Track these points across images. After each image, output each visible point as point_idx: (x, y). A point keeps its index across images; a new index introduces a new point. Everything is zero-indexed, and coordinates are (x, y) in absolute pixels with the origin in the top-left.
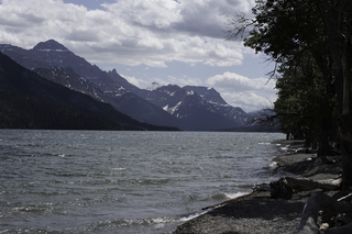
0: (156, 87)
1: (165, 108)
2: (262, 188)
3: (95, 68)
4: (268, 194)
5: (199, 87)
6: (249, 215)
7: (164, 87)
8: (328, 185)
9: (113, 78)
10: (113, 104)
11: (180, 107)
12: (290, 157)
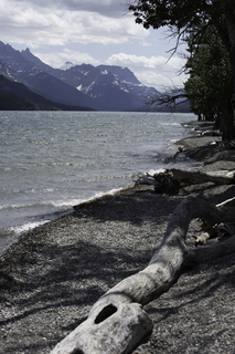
0: (69, 67)
1: (79, 88)
2: (145, 181)
3: (8, 47)
4: (152, 188)
5: (113, 67)
6: (119, 217)
7: (77, 67)
8: (221, 178)
9: (26, 58)
10: (26, 83)
11: (94, 87)
12: (194, 140)
